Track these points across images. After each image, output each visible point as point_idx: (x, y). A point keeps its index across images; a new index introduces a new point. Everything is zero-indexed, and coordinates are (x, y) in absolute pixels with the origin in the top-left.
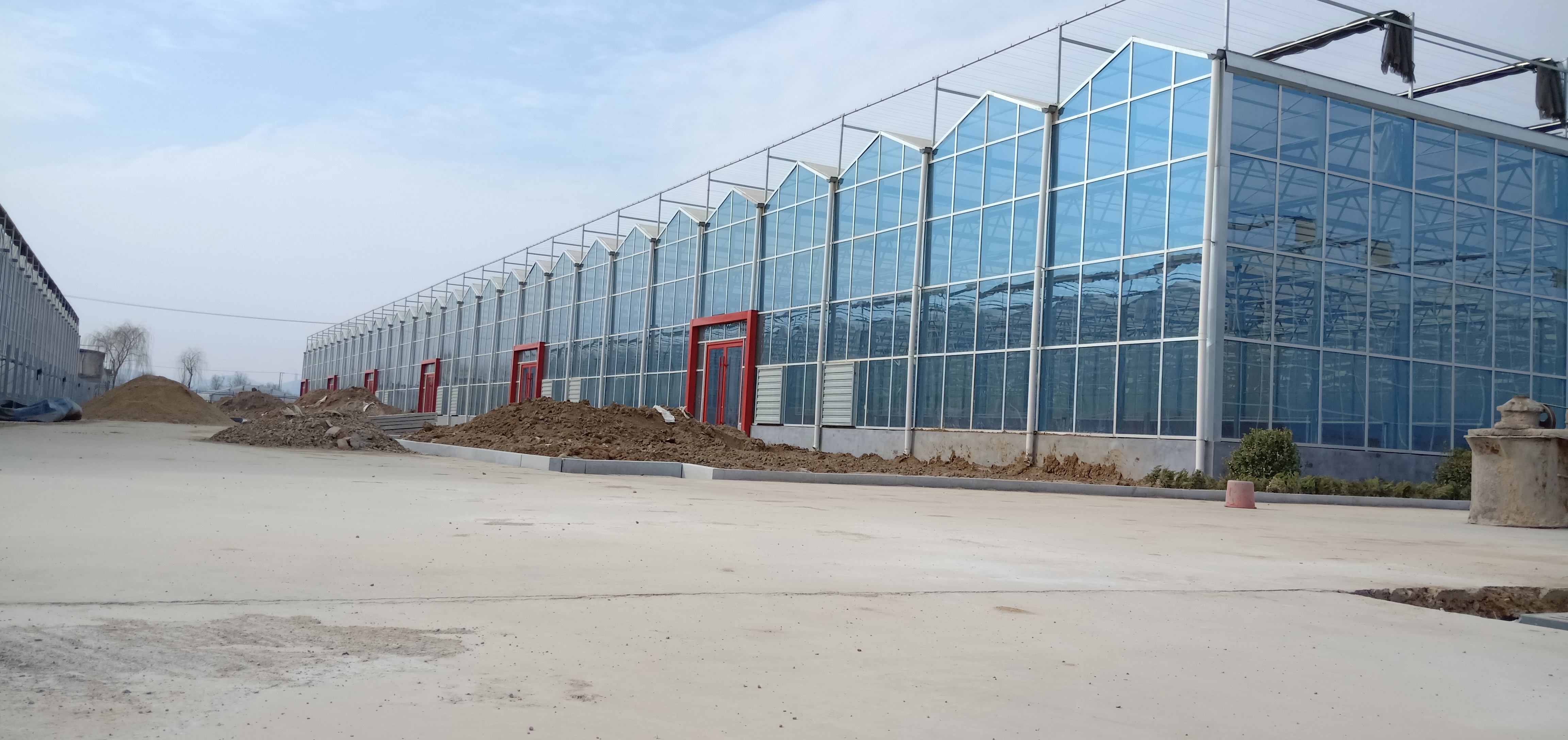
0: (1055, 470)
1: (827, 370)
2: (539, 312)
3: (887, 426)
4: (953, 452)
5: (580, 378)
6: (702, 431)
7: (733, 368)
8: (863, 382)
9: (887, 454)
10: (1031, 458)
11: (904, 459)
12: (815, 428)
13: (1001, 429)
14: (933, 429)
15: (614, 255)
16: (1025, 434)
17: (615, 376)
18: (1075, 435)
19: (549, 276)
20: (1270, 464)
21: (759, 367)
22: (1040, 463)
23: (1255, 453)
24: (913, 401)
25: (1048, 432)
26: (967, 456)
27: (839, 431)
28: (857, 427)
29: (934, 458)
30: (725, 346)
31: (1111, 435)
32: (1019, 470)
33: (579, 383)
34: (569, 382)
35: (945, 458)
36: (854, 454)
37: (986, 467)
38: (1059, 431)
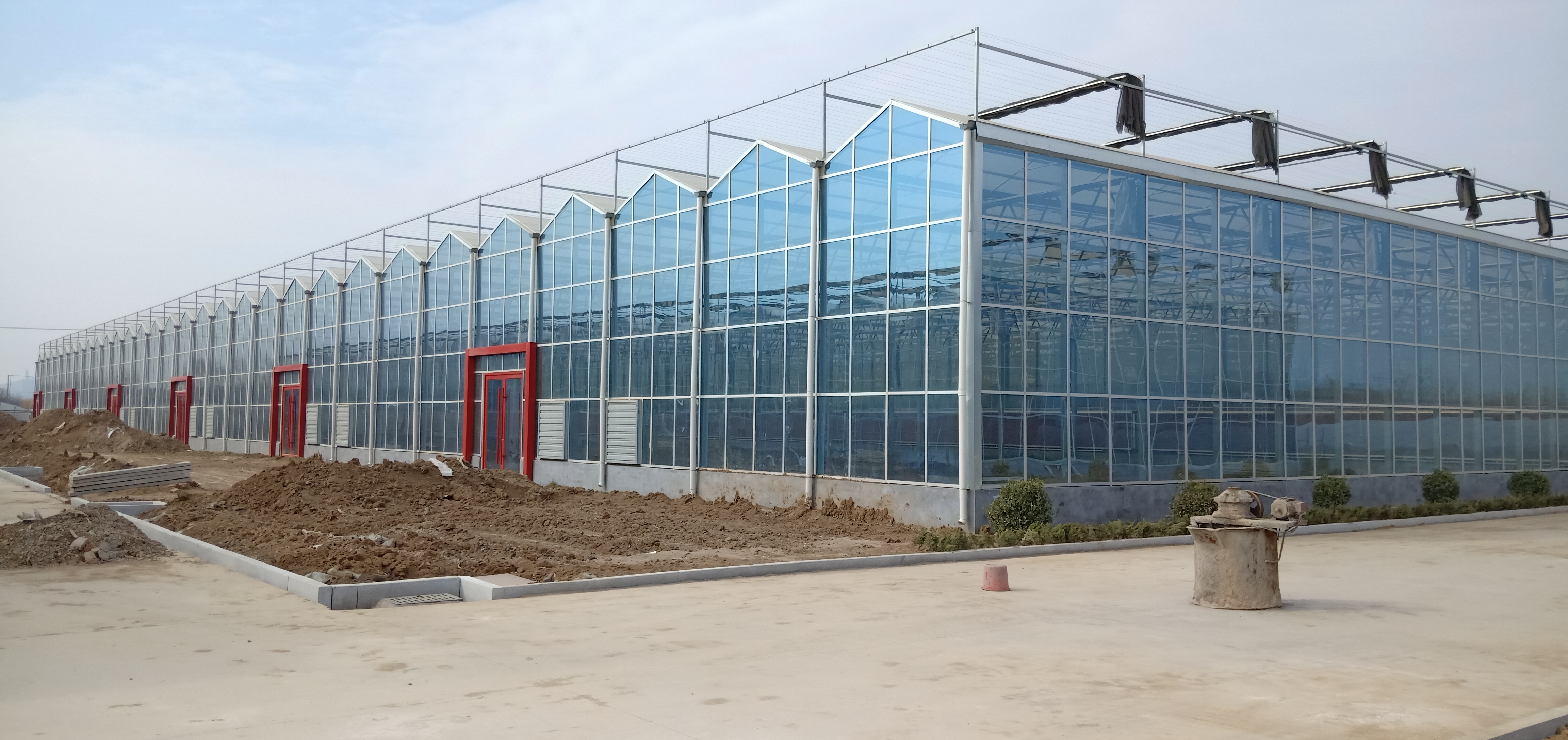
0: (833, 513)
1: (610, 407)
2: (300, 332)
3: (672, 465)
4: (737, 493)
5: (348, 404)
6: (482, 481)
7: (513, 401)
8: (647, 421)
9: (673, 493)
10: (810, 501)
11: (689, 499)
12: (600, 464)
13: (781, 471)
14: (717, 469)
15: (381, 276)
16: (805, 477)
17: (387, 403)
18: (851, 480)
19: (310, 294)
20: (1024, 514)
21: (540, 401)
22: (819, 506)
23: (1012, 504)
24: (697, 442)
25: (826, 476)
26: (750, 497)
27: (624, 469)
28: (643, 465)
29: (719, 498)
30: (504, 378)
31: (883, 481)
32: (800, 513)
33: (348, 409)
34: (336, 407)
35: (730, 498)
36: (641, 493)
37: (768, 509)
38: (836, 476)
